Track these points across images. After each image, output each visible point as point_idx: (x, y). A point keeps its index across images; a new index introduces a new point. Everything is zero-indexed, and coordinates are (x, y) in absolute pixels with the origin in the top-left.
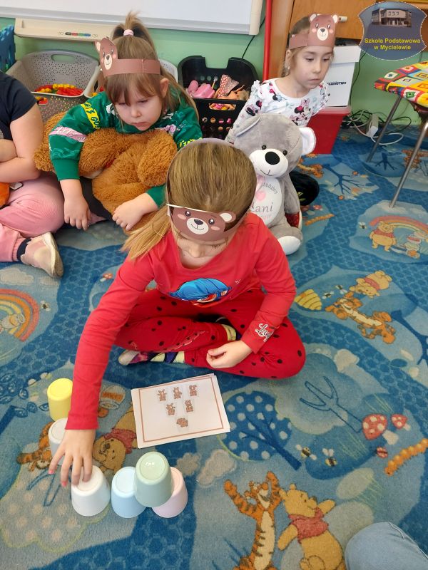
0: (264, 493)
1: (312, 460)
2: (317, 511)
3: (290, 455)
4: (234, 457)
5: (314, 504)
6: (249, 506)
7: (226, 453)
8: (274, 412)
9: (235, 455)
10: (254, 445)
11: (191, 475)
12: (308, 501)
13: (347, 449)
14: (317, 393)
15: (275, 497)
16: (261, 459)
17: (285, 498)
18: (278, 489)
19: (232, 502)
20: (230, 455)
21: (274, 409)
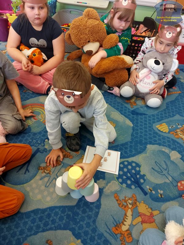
0: (130, 202)
1: (152, 193)
2: (151, 214)
3: (144, 189)
4: (120, 185)
5: (150, 211)
6: (123, 205)
7: (117, 183)
8: (140, 171)
9: (120, 184)
10: (129, 182)
11: (101, 188)
12: (148, 209)
13: (169, 192)
14: (160, 167)
15: (134, 204)
16: (131, 188)
17: (138, 205)
18: (136, 201)
19: (116, 202)
20: (118, 184)
21: (140, 170)
